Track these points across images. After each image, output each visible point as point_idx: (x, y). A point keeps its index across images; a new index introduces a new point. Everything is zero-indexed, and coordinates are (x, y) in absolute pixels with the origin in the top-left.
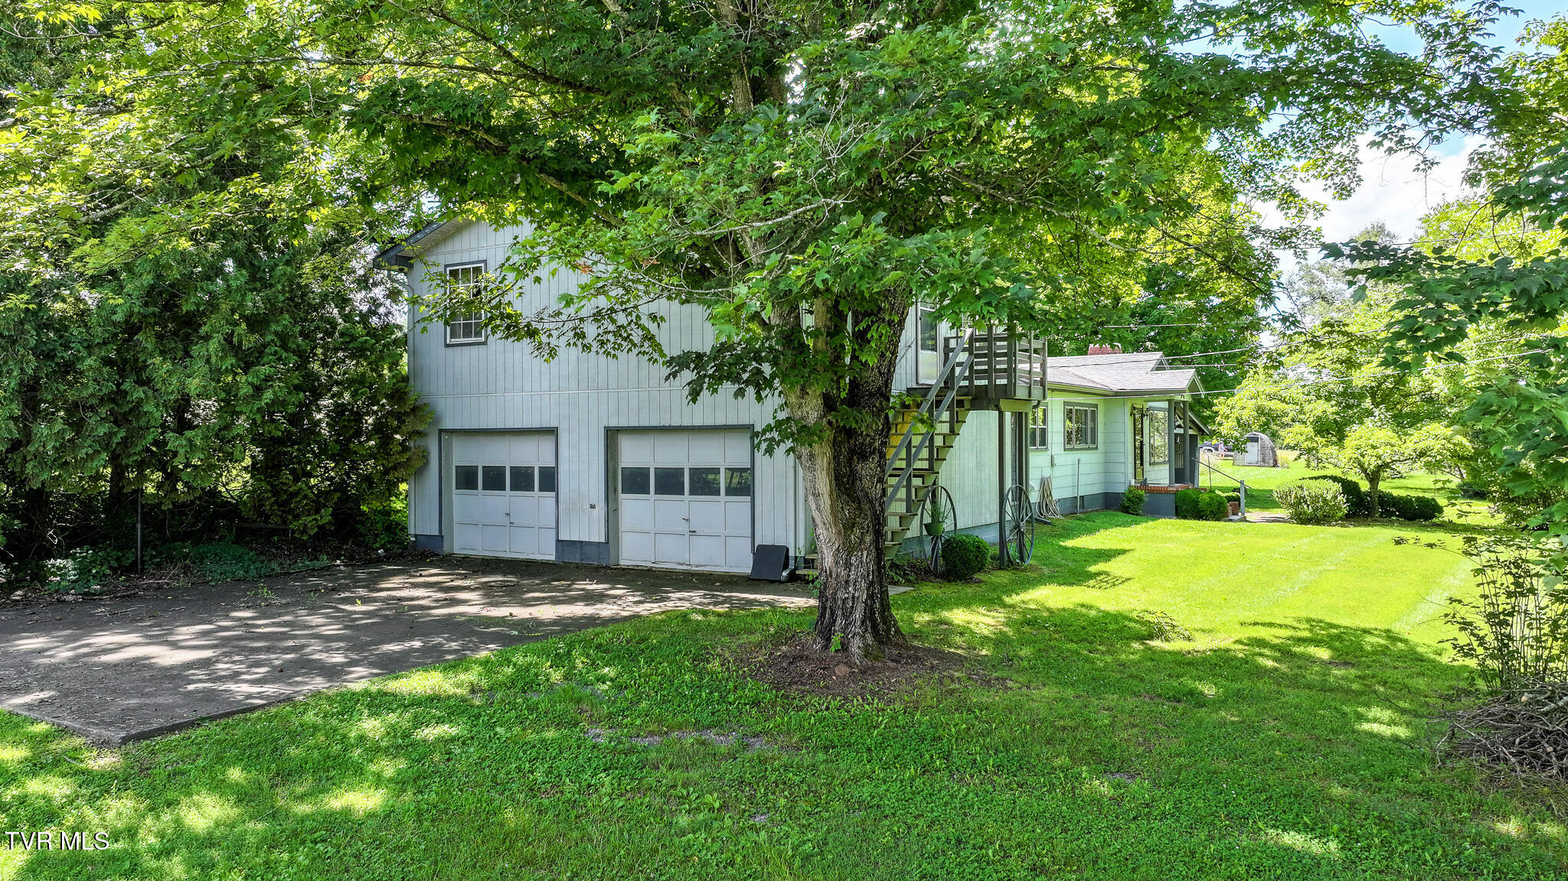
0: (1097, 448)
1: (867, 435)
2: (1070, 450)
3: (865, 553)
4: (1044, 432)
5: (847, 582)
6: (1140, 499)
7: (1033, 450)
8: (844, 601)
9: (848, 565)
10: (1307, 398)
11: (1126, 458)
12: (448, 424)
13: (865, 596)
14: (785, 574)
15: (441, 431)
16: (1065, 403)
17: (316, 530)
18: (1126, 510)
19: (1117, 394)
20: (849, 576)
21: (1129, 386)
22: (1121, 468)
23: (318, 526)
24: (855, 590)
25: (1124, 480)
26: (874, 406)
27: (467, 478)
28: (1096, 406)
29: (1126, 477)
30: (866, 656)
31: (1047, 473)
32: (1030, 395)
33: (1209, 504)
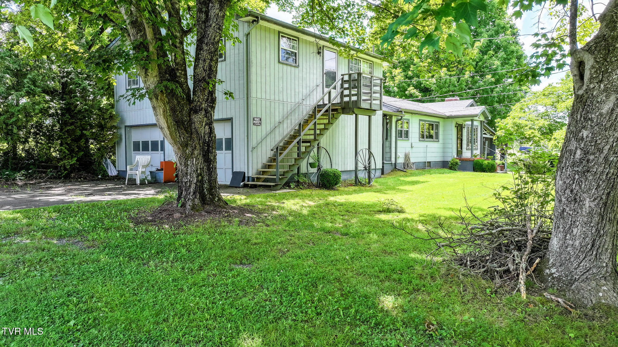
0: (439, 141)
1: (198, 101)
2: (423, 141)
3: (194, 159)
4: (407, 131)
5: (186, 173)
6: (457, 163)
7: (399, 140)
8: (186, 183)
9: (186, 165)
10: (537, 118)
11: (452, 146)
12: (128, 124)
13: (195, 181)
14: (242, 184)
15: (126, 126)
16: (420, 120)
17: (69, 166)
18: (451, 168)
19: (449, 117)
20: (187, 171)
21: (454, 114)
22: (450, 150)
23: (70, 165)
24: (190, 177)
25: (452, 155)
26: (201, 86)
27: (137, 147)
28: (439, 122)
29: (452, 154)
30: (192, 210)
31: (408, 150)
32: (371, 107)
33: (487, 166)
